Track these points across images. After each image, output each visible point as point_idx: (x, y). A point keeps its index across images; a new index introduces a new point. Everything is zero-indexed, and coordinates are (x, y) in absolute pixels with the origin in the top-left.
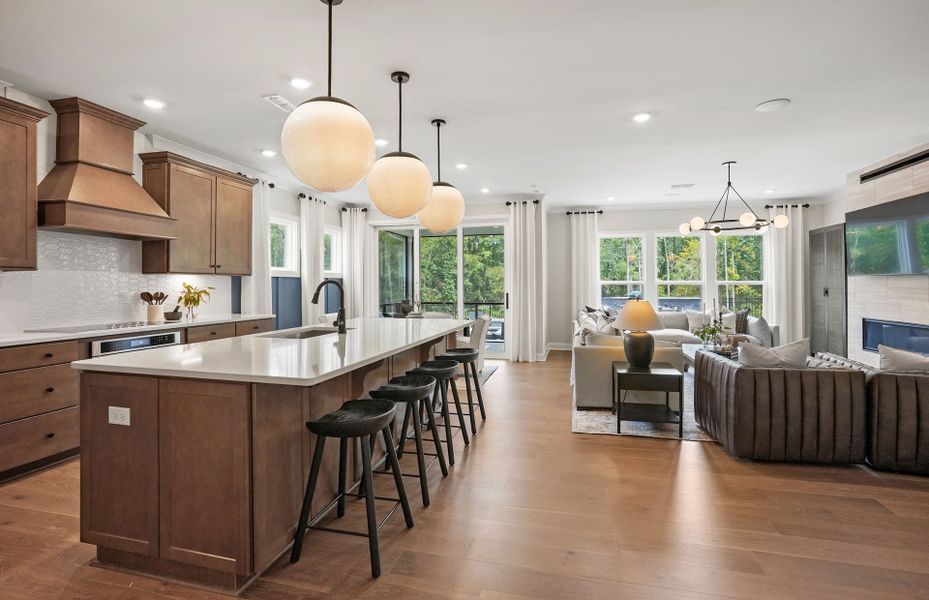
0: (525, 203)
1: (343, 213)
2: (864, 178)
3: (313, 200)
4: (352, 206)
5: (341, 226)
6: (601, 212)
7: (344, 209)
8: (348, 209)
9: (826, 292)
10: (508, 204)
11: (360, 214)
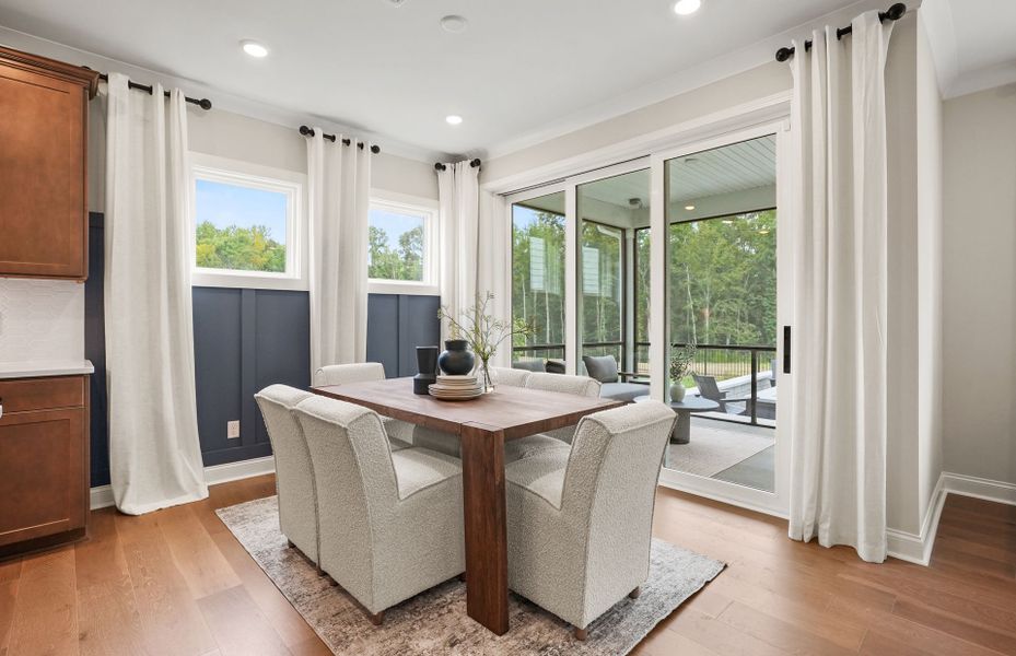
0: (844, 33)
1: (440, 173)
3: (354, 145)
4: (456, 159)
5: (438, 199)
7: (440, 167)
8: (448, 165)
11: (466, 171)
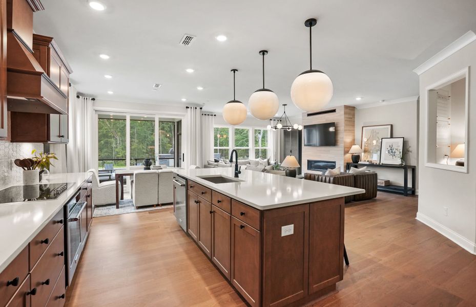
0: (196, 108)
2: (309, 115)
4: (84, 95)
6: (215, 115)
7: (78, 96)
9: (291, 151)
10: (187, 107)
11: (90, 102)
